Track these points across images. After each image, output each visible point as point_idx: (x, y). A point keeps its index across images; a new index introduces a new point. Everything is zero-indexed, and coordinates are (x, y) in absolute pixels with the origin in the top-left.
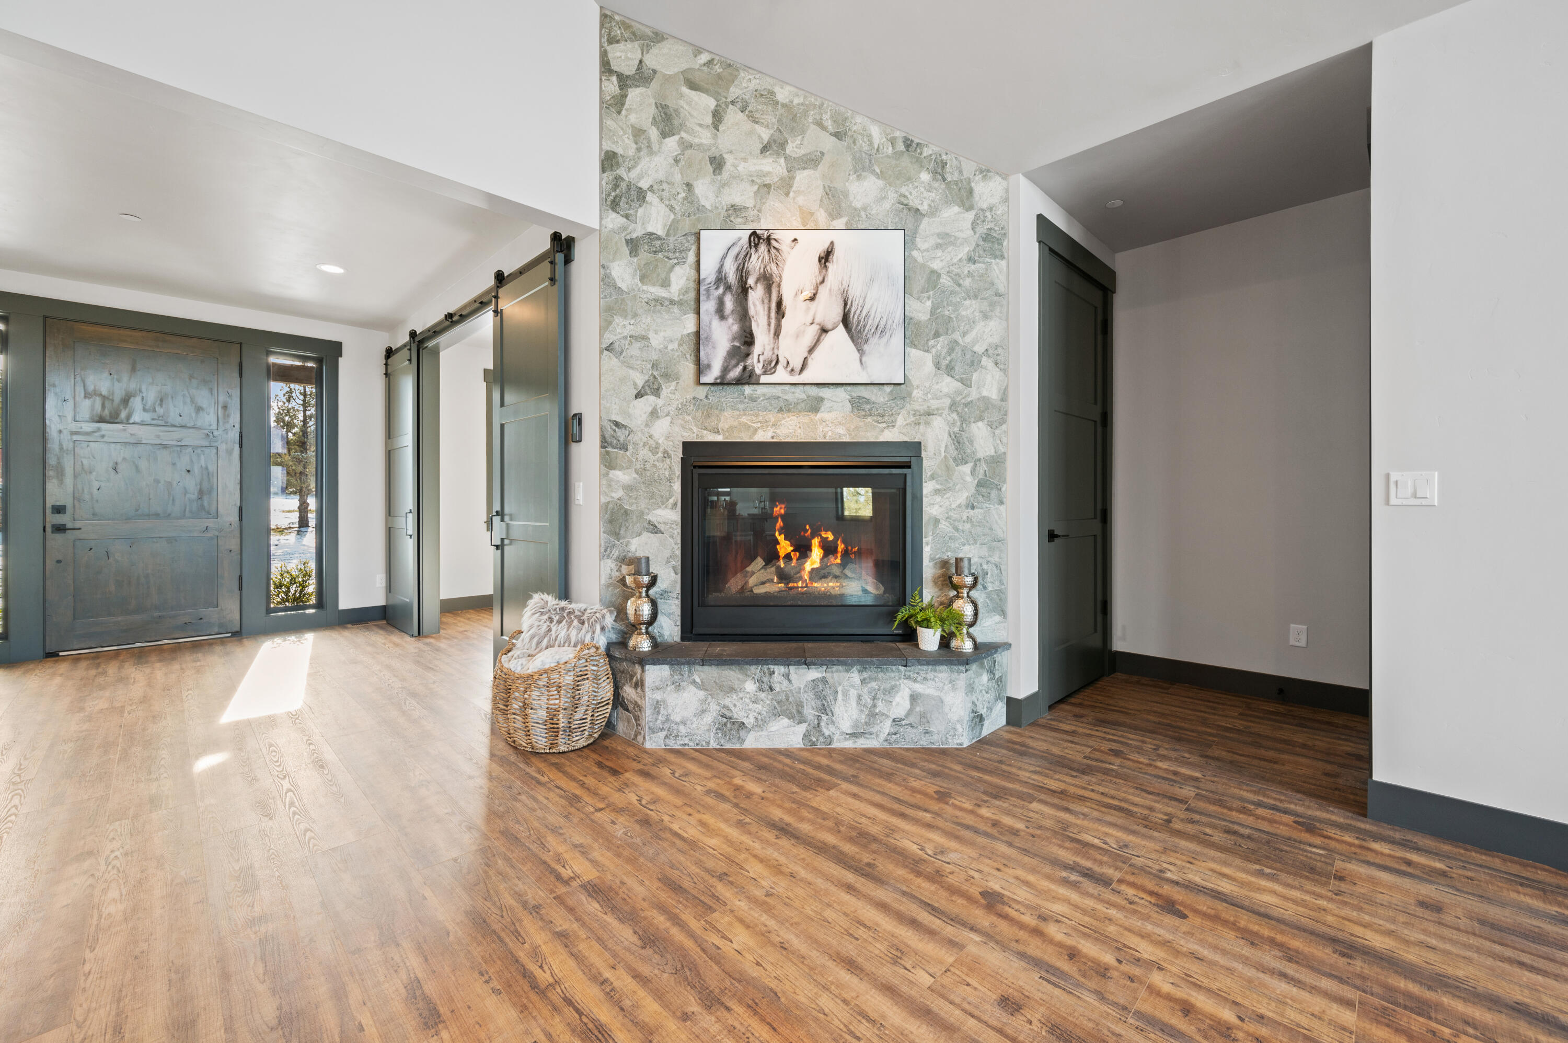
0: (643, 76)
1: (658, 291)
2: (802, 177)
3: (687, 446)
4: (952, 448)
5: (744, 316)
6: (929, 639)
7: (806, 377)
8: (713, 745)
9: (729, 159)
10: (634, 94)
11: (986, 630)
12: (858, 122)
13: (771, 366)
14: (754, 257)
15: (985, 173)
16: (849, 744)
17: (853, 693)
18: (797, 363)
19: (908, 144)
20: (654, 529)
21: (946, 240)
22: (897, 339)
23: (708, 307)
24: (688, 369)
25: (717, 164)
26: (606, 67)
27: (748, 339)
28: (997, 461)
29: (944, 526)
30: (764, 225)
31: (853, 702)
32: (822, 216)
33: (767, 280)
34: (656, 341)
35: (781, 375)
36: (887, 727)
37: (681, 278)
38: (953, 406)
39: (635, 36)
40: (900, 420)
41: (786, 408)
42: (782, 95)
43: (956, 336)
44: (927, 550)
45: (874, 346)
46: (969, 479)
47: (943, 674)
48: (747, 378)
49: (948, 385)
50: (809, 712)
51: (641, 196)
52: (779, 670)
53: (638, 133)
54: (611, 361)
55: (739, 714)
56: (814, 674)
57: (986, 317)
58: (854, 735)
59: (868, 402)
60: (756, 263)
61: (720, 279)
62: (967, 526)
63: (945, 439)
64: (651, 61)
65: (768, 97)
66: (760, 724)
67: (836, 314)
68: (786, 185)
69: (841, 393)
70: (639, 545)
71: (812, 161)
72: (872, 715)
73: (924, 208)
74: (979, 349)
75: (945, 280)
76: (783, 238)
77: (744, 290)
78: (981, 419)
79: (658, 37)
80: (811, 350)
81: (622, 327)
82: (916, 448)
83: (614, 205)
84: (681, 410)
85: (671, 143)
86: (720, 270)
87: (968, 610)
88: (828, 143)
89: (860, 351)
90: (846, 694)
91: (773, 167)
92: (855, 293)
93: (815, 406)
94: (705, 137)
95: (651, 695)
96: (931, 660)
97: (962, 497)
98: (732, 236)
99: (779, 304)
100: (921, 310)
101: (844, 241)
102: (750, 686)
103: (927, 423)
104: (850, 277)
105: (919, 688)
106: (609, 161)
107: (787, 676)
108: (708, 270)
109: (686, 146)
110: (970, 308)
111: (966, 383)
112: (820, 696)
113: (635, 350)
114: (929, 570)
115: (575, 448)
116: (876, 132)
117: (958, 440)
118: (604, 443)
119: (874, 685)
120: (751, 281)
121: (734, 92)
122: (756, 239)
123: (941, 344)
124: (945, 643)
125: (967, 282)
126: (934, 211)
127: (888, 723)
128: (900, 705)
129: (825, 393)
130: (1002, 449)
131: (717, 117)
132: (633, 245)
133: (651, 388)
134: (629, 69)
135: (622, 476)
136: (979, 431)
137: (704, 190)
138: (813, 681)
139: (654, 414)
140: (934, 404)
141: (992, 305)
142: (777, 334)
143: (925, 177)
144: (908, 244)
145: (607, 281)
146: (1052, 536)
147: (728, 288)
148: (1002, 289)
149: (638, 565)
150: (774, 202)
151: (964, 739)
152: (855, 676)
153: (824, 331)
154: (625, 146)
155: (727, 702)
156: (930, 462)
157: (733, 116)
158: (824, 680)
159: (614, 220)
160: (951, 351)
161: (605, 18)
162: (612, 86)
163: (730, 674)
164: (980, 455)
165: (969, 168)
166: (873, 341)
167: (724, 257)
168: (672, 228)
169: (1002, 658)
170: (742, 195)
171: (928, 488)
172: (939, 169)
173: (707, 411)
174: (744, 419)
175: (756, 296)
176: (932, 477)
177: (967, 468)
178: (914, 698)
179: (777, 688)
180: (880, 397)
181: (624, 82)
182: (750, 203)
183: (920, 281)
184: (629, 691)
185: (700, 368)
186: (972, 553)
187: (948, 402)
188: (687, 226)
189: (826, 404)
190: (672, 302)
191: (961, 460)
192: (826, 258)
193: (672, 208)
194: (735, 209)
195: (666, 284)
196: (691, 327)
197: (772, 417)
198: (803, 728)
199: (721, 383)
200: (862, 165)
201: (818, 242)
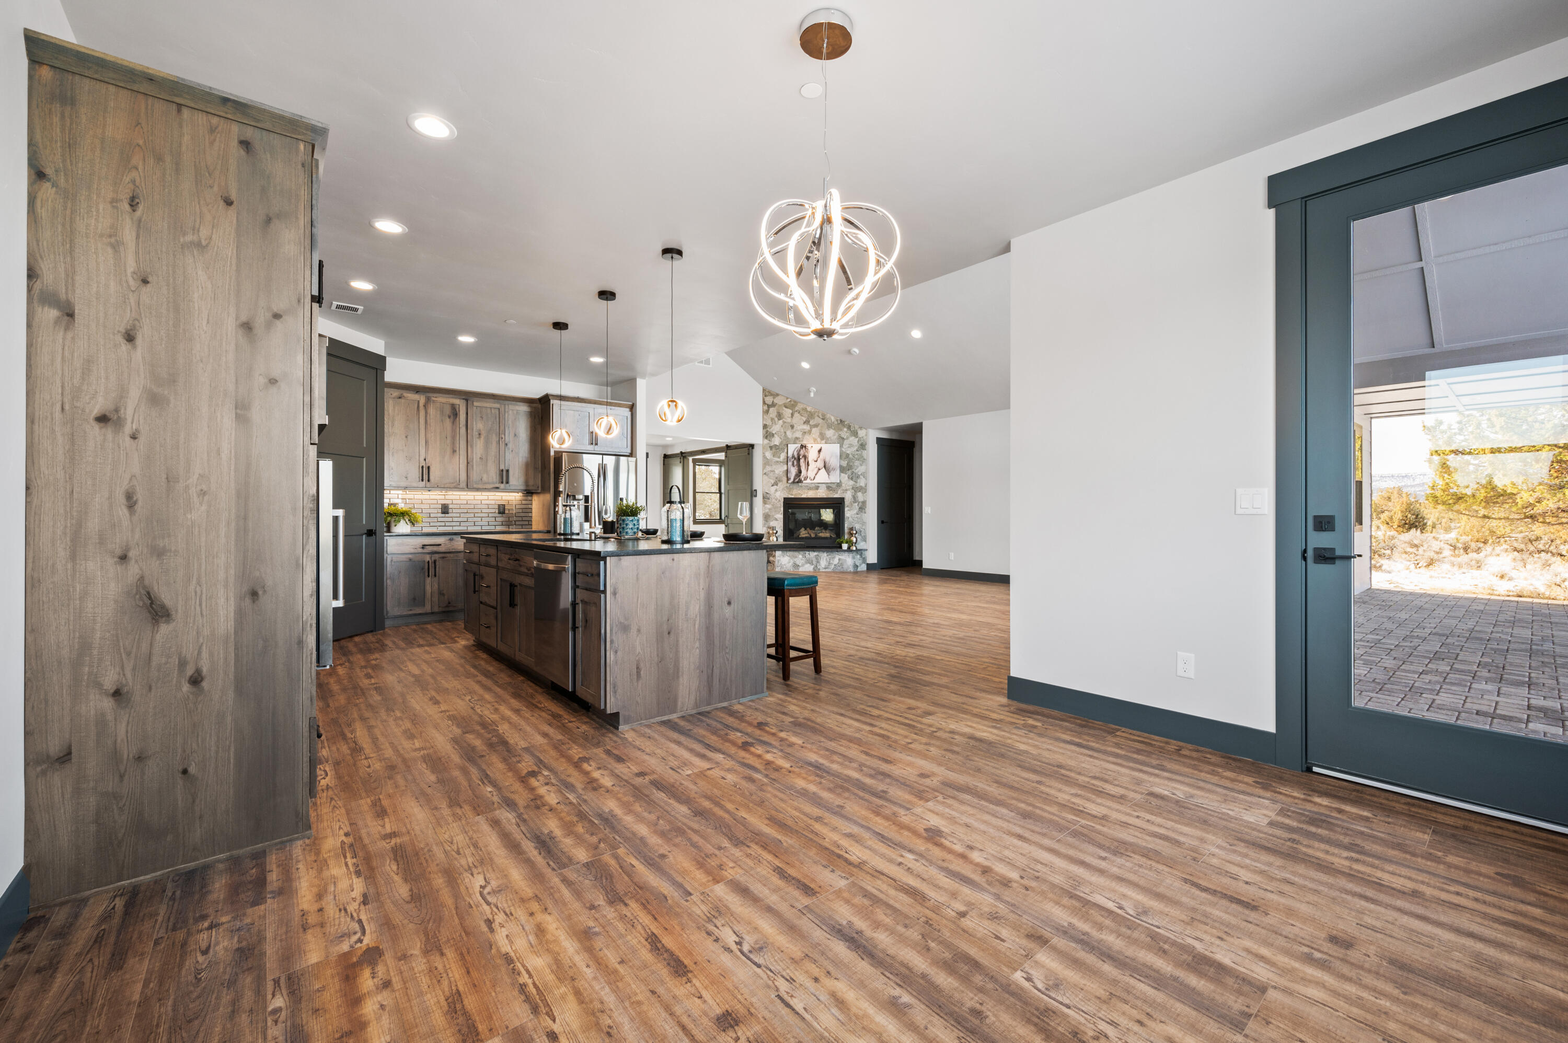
0: (773, 405)
1: (777, 459)
2: (814, 430)
3: (785, 499)
4: (853, 499)
5: (799, 466)
6: (845, 546)
7: (815, 481)
9: (795, 425)
10: (771, 409)
11: (861, 545)
12: (828, 416)
13: (806, 478)
15: (861, 428)
18: (812, 478)
19: (841, 421)
20: (776, 520)
21: (851, 446)
22: (838, 471)
23: (790, 463)
24: (785, 479)
25: (792, 427)
26: (764, 403)
27: (800, 472)
28: (864, 503)
29: (851, 519)
30: (804, 443)
31: (825, 560)
32: (819, 440)
33: (805, 457)
34: (777, 472)
35: (808, 481)
37: (783, 456)
38: (853, 488)
39: (772, 395)
40: (839, 492)
41: (810, 489)
42: (809, 409)
43: (854, 470)
44: (846, 525)
45: (832, 473)
46: (857, 507)
47: (846, 554)
48: (800, 481)
49: (851, 483)
50: (814, 563)
51: (773, 435)
52: (807, 553)
53: (772, 419)
54: (765, 477)
55: (798, 563)
56: (816, 553)
57: (863, 465)
58: (825, 568)
60: (802, 452)
61: (793, 456)
62: (857, 519)
63: (851, 496)
64: (775, 401)
65: (805, 410)
66: (803, 565)
67: (822, 465)
68: (810, 432)
70: (772, 524)
71: (816, 426)
72: (829, 563)
73: (845, 437)
74: (860, 473)
75: (850, 456)
76: (809, 446)
77: (799, 459)
78: (862, 491)
79: (778, 395)
80: (816, 474)
81: (768, 468)
82: (843, 499)
83: (766, 438)
84: (783, 489)
85: (781, 422)
86: (793, 454)
87: (854, 540)
88: (820, 421)
89: (829, 474)
90: (823, 558)
91: (807, 427)
92: (827, 460)
93: (817, 488)
94: (789, 420)
95: (777, 558)
96: (845, 551)
97: (855, 512)
98: (796, 445)
99: (808, 463)
100: (844, 463)
101: (825, 447)
102: (801, 556)
103: (846, 492)
104: (826, 456)
105: (841, 557)
106: (765, 426)
107: (809, 554)
108: (790, 454)
109: (784, 422)
110: (857, 463)
111: (856, 482)
112: (817, 558)
113: (771, 474)
114: (846, 530)
115: (754, 499)
116: (833, 418)
117: (854, 497)
118: (764, 498)
119: (831, 557)
120: (801, 457)
121: (797, 408)
122: (802, 446)
123: (849, 472)
124: (849, 548)
125: (857, 456)
126: (848, 438)
127: (834, 566)
128: (836, 561)
130: (866, 499)
131: (792, 415)
132: (771, 448)
133: (776, 484)
134: (770, 403)
135: (768, 506)
136: (860, 495)
137: (789, 434)
139: (776, 490)
140: (848, 488)
141: (865, 462)
142: (807, 470)
143: (845, 429)
144: (841, 446)
145: (764, 457)
146: (883, 522)
147: (795, 458)
148: (865, 458)
149: (773, 528)
150: (807, 436)
151: (852, 569)
152: (825, 554)
153: (819, 469)
154: (769, 423)
155: (795, 560)
156: (847, 503)
157: (796, 415)
158: (818, 555)
159: (766, 441)
160: (852, 474)
161: (764, 390)
162: (766, 408)
163: (796, 554)
164: (861, 500)
165: (857, 427)
167: (794, 451)
168: (781, 443)
169: (866, 553)
170: (799, 435)
171: (846, 509)
172: (849, 427)
173: (789, 489)
175: (802, 461)
176: (848, 507)
177: (856, 504)
178: (840, 560)
179: (807, 557)
180: (834, 486)
181: (769, 406)
183: (844, 456)
184: (771, 559)
185: (788, 479)
186: (857, 526)
187: (851, 487)
188: (785, 442)
191: (855, 502)
192: (820, 451)
193: (781, 438)
194: (797, 438)
196: (785, 468)
198: (813, 566)
199: (794, 482)
200: (829, 426)
201: (818, 447)
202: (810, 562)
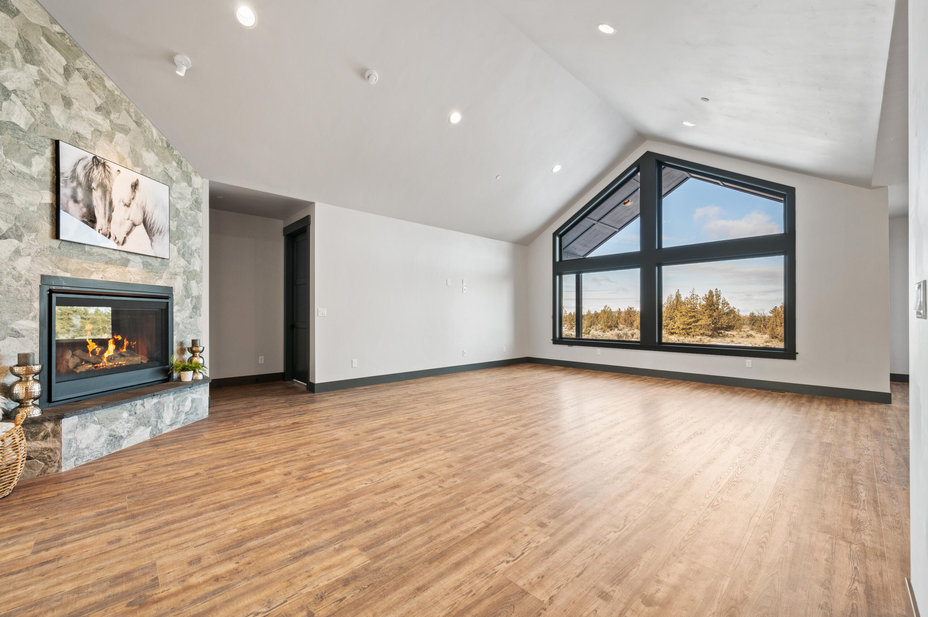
1: (20, 167)
2: (119, 136)
3: (44, 277)
4: (184, 291)
5: (90, 205)
6: (190, 376)
7: (125, 248)
8: (105, 454)
9: (76, 104)
12: (148, 123)
13: (105, 237)
14: (96, 172)
15: (195, 173)
16: (169, 430)
17: (171, 405)
18: (121, 240)
19: (168, 145)
20: (17, 334)
21: (182, 197)
22: (167, 237)
23: (64, 190)
24: (45, 226)
25: (67, 102)
27: (90, 218)
28: (198, 298)
29: (181, 326)
30: (100, 154)
31: (171, 409)
32: (129, 163)
33: (104, 188)
34: (19, 201)
35: (110, 243)
36: (183, 416)
37: (39, 164)
38: (184, 272)
40: (165, 276)
41: (110, 262)
42: (109, 84)
43: (186, 241)
44: (175, 337)
45: (156, 238)
46: (190, 305)
47: (202, 388)
49: (182, 262)
50: (153, 420)
51: (6, 93)
52: (139, 402)
55: (119, 432)
56: (155, 400)
57: (196, 236)
58: (171, 425)
59: (151, 265)
60: (97, 175)
61: (74, 176)
62: (189, 326)
63: (181, 287)
65: (100, 80)
66: (130, 433)
67: (140, 218)
68: (110, 136)
69: (138, 259)
70: (3, 346)
71: (124, 130)
72: (178, 413)
73: (174, 178)
74: (194, 248)
75: (181, 214)
76: (113, 167)
77: (89, 189)
78: (194, 279)
80: (128, 234)
82: (170, 289)
84: (43, 253)
85: (32, 69)
86: (74, 171)
88: (132, 125)
89: (151, 239)
90: (168, 407)
91: (104, 124)
92: (149, 209)
93: (125, 263)
94: (58, 80)
95: (67, 438)
97: (188, 313)
98: (80, 152)
99: (111, 203)
100: (174, 225)
101: (144, 181)
102: (125, 415)
103: (175, 279)
104: (146, 201)
105: (194, 396)
107: (143, 405)
108: (64, 168)
109: (44, 77)
110: (190, 230)
111: (189, 262)
112: (157, 411)
114: (176, 347)
116: (155, 132)
117: (187, 288)
119: (179, 399)
120: (94, 185)
121: (79, 64)
122: (96, 161)
123: (180, 243)
125: (189, 218)
126: (177, 182)
127: (184, 414)
129: (131, 257)
130: (201, 293)
131: (68, 73)
133: (14, 234)
136: (193, 284)
137: (58, 114)
138: (155, 404)
139: (17, 252)
140: (178, 270)
141: (198, 230)
142: (109, 220)
143: (175, 164)
144: (170, 193)
147: (79, 184)
148: (201, 225)
150: (104, 143)
152: (171, 397)
153: (134, 225)
155: (113, 427)
156: (176, 297)
157: (79, 77)
158: (159, 402)
160: (184, 247)
163: (115, 411)
164: (194, 295)
165: (190, 168)
166: (157, 236)
167: (76, 164)
168: (32, 128)
170: (83, 129)
171: (175, 308)
172: (180, 163)
173: (60, 257)
174: (85, 265)
175: (97, 195)
176: (177, 304)
177: (189, 300)
178: (193, 401)
179: (138, 412)
180: (157, 264)
182: (89, 137)
184: (32, 445)
186: (191, 338)
187: (182, 270)
188: (49, 133)
189: (131, 263)
190: (32, 178)
191: (187, 296)
192: (135, 186)
193: (32, 114)
194: (79, 136)
195: (28, 163)
196: (48, 200)
197: (102, 266)
198: (149, 429)
200: (150, 145)
201: (133, 176)
202: (143, 422)
